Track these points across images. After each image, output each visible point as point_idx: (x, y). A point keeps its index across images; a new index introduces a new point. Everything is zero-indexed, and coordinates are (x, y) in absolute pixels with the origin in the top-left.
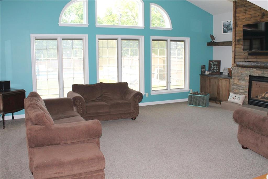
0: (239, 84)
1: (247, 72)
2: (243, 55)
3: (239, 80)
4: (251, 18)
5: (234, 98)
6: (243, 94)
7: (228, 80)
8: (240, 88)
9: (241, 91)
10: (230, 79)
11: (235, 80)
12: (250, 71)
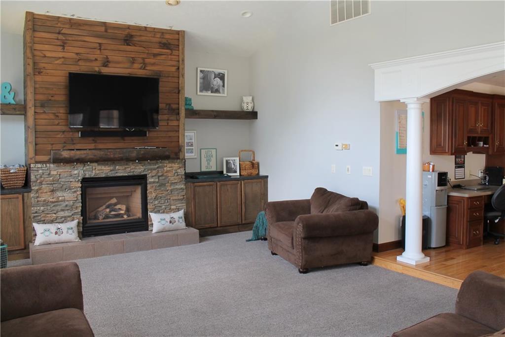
0: (54, 200)
1: (76, 172)
2: (59, 136)
3: (53, 191)
4: (79, 60)
5: (56, 233)
6: (68, 219)
7: (20, 196)
8: (59, 208)
9: (61, 214)
10: (26, 194)
11: (42, 193)
12: (84, 168)
